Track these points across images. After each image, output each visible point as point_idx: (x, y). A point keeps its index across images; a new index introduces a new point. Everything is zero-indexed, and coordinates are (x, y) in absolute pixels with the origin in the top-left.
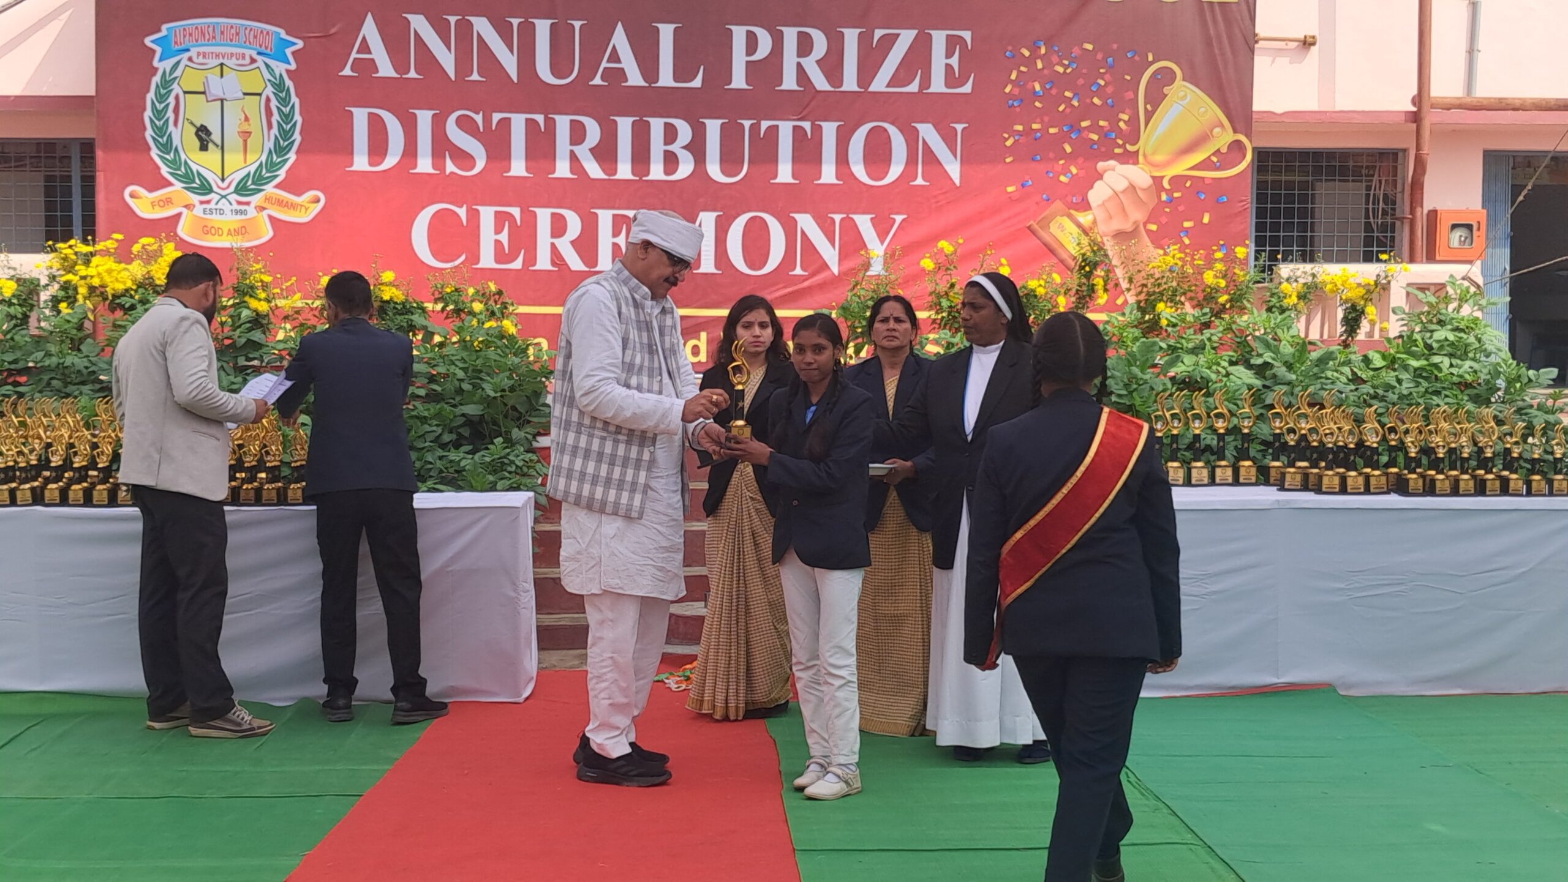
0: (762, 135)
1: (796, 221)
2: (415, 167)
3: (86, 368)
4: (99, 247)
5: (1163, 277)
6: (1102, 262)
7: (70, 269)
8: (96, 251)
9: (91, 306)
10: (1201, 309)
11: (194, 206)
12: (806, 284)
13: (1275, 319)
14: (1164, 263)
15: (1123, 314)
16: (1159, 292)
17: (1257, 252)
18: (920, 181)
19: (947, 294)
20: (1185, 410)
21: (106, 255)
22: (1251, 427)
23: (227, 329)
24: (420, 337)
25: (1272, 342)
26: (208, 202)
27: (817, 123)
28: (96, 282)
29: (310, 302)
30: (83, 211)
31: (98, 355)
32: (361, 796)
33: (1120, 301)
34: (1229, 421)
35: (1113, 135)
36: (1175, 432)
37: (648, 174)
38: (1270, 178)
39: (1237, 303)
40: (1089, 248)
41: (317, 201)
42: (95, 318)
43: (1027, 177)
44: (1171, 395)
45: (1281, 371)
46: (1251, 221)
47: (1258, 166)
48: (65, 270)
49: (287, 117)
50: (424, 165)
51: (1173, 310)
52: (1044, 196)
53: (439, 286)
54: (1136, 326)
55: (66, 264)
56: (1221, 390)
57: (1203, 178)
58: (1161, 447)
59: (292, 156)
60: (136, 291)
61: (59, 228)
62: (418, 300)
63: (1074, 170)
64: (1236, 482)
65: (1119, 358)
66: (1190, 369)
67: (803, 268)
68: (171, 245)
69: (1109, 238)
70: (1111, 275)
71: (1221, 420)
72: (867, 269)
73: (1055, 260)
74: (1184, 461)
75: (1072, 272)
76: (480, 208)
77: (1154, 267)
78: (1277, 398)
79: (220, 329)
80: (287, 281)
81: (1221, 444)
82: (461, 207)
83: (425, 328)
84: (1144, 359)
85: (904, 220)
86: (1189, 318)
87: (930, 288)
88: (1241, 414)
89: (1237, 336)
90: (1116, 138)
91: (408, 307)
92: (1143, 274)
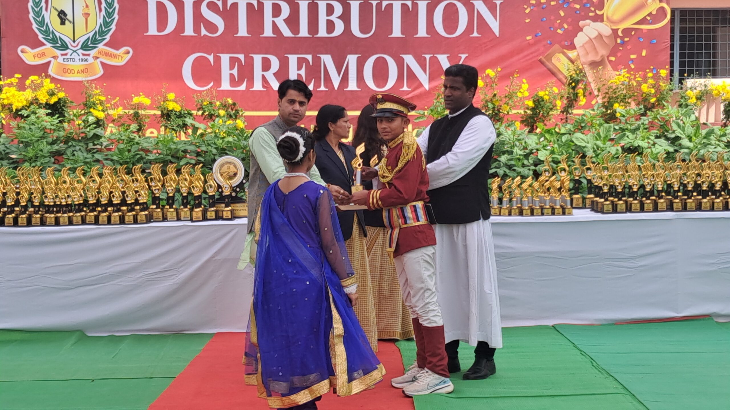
0: (383, 9)
1: (403, 59)
2: (184, 32)
4: (7, 82)
5: (617, 88)
6: (582, 80)
8: (5, 84)
9: (4, 116)
10: (640, 106)
11: (58, 57)
12: (410, 96)
13: (682, 111)
14: (619, 80)
15: (595, 110)
16: (615, 97)
18: (475, 34)
19: (491, 100)
21: (10, 87)
23: (81, 127)
24: (190, 131)
25: (680, 124)
26: (66, 54)
27: (415, 1)
28: (6, 102)
29: (127, 111)
33: (592, 103)
35: (589, 5)
37: (317, 33)
38: (687, 26)
39: (661, 102)
40: (574, 72)
41: (128, 52)
43: (538, 31)
45: (685, 141)
47: (680, 19)
49: (110, 5)
50: (189, 31)
51: (623, 108)
52: (548, 42)
53: (200, 101)
54: (601, 117)
57: (641, 30)
59: (114, 27)
60: (29, 107)
62: (188, 109)
63: (566, 26)
65: (591, 136)
66: (632, 141)
67: (408, 86)
68: (48, 80)
69: (586, 66)
73: (555, 79)
75: (564, 85)
76: (221, 55)
77: (612, 83)
80: (114, 100)
82: (210, 55)
83: (193, 126)
84: (605, 136)
85: (466, 58)
86: (633, 112)
87: (482, 97)
89: (660, 122)
90: (590, 7)
91: (183, 113)
92: (606, 86)
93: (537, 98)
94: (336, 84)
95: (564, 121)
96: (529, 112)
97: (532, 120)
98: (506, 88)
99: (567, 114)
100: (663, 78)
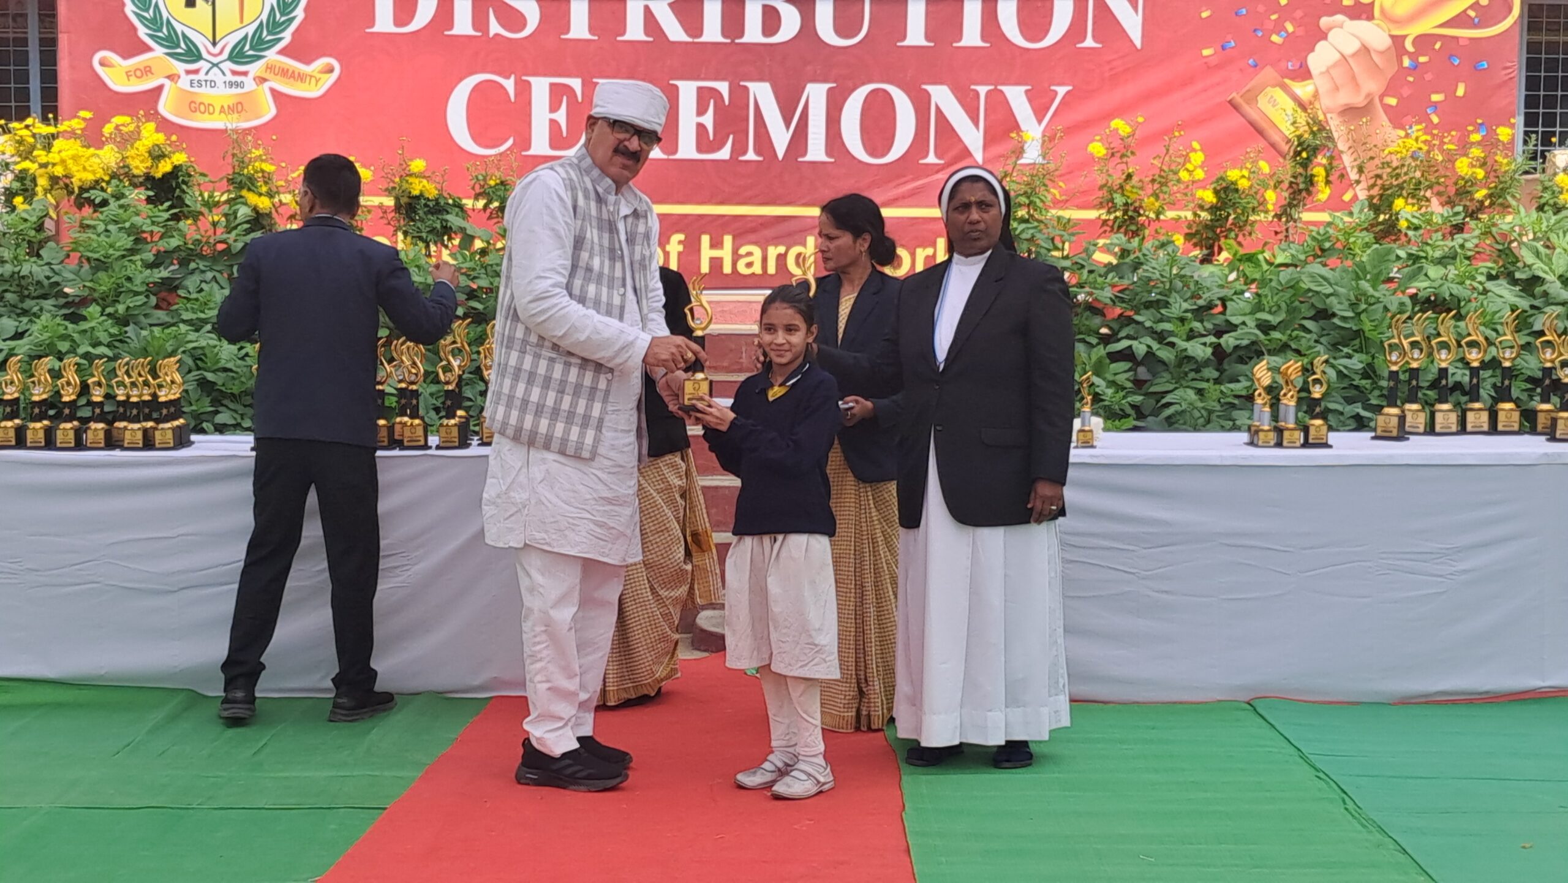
1: (929, 95)
2: (451, 27)
3: (48, 278)
4: (62, 127)
5: (1403, 165)
6: (1325, 146)
7: (27, 155)
8: (58, 133)
9: (53, 201)
10: (1452, 208)
11: (179, 77)
13: (1548, 221)
14: (1405, 147)
15: (1351, 214)
16: (1397, 185)
17: (1526, 133)
18: (1089, 42)
19: (1121, 187)
20: (1428, 337)
21: (68, 138)
22: (1514, 359)
23: (220, 229)
24: (456, 242)
25: (1542, 250)
26: (196, 72)
28: (59, 171)
30: (42, 82)
31: (62, 262)
32: (385, 809)
33: (1347, 197)
34: (1485, 351)
36: (1415, 365)
37: (742, 34)
38: (1544, 38)
39: (1498, 199)
40: (1306, 128)
41: (331, 70)
42: (58, 216)
43: (1229, 37)
44: (1410, 318)
45: (1554, 287)
46: (1519, 93)
47: (1529, 22)
48: (20, 156)
50: (463, 24)
51: (1416, 208)
52: (1251, 61)
53: (480, 177)
54: (1367, 229)
55: (22, 148)
56: (1476, 311)
57: (1456, 38)
58: (1396, 385)
59: (299, 13)
60: (108, 183)
61: (13, 104)
62: (455, 195)
63: (1290, 28)
64: (1493, 429)
65: (1345, 271)
66: (1436, 284)
67: (938, 155)
68: (151, 126)
69: (1334, 116)
70: (1335, 164)
71: (1475, 350)
72: (1018, 158)
73: (1262, 144)
74: (1426, 403)
75: (1284, 158)
76: (532, 79)
77: (1391, 153)
78: (1548, 323)
79: (211, 232)
80: (293, 171)
81: (1475, 381)
82: (508, 77)
83: (463, 230)
84: (1375, 271)
85: (1068, 93)
86: (1439, 220)
87: (1101, 181)
88: (1500, 342)
89: (1497, 243)
91: (442, 202)
92: (1377, 161)
93: (1224, 184)
94: (781, 148)
95: (1281, 236)
96: (1205, 215)
97: (1210, 235)
98: (1155, 162)
99: (1287, 221)
100: (1503, 142)
